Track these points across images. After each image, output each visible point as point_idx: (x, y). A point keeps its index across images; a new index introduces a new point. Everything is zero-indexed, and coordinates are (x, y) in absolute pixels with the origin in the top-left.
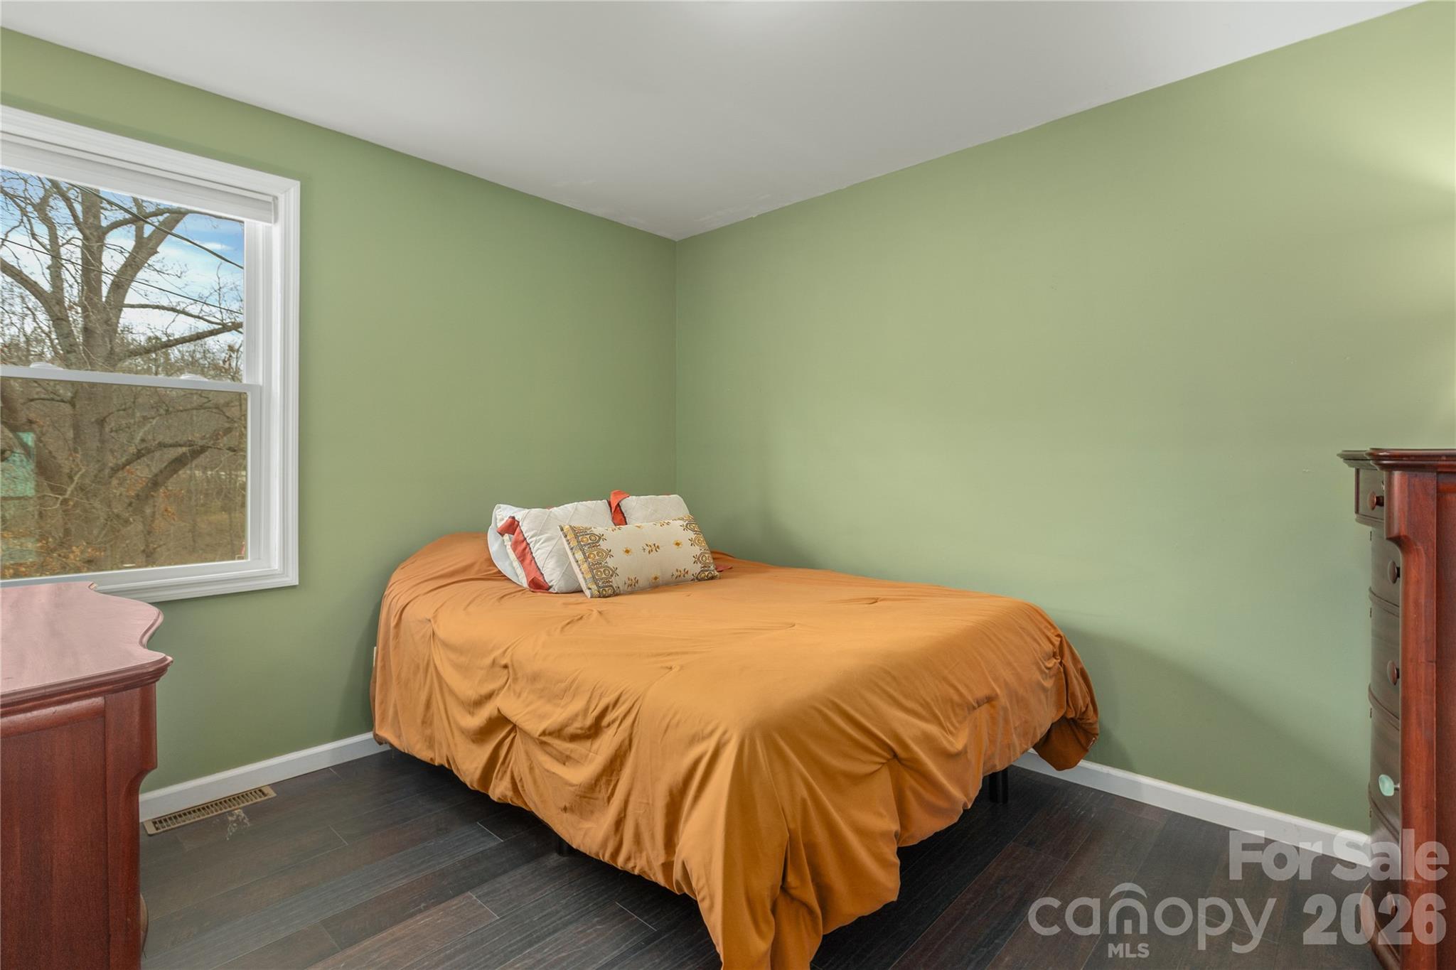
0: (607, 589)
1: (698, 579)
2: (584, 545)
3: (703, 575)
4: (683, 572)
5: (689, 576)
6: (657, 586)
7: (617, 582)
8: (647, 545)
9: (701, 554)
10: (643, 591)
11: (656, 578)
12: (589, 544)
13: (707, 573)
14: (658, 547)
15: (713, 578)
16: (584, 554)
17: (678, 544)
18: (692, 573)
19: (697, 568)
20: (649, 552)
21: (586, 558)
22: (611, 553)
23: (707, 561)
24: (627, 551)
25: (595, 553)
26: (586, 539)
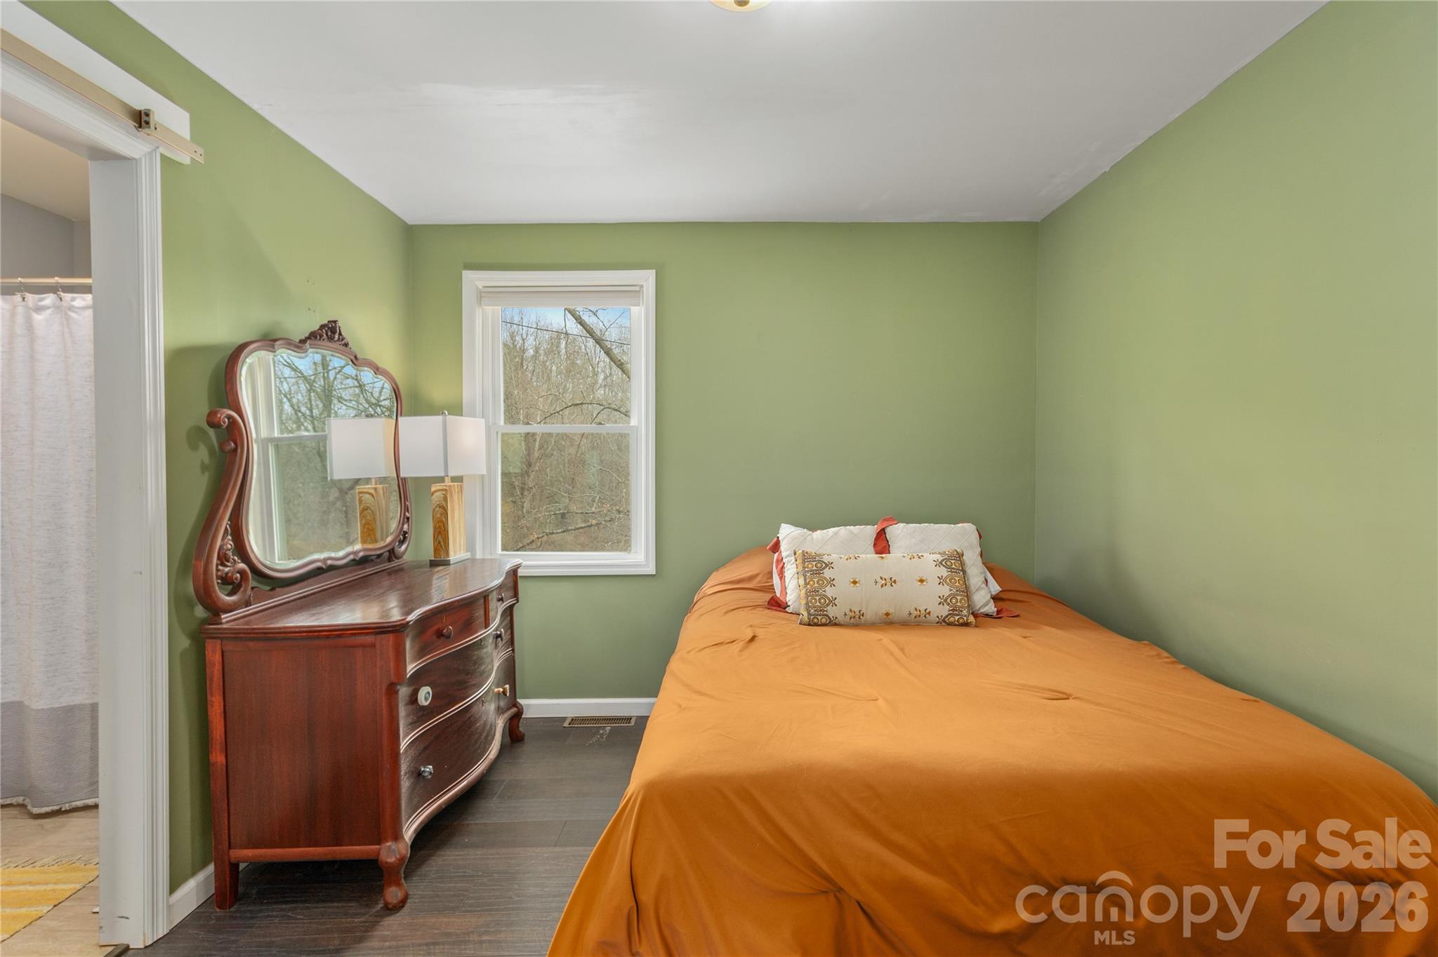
0: (819, 618)
1: (944, 622)
2: (808, 571)
3: (952, 619)
4: (923, 612)
5: (933, 617)
6: (888, 622)
7: (832, 611)
8: (881, 578)
9: (949, 596)
10: (872, 626)
11: (887, 614)
12: (813, 570)
13: (957, 618)
14: (895, 582)
15: (966, 624)
16: (805, 580)
17: (921, 581)
18: (936, 615)
19: (944, 611)
20: (882, 586)
21: (806, 584)
22: (834, 582)
23: (959, 604)
24: (855, 582)
25: (816, 580)
26: (812, 566)
